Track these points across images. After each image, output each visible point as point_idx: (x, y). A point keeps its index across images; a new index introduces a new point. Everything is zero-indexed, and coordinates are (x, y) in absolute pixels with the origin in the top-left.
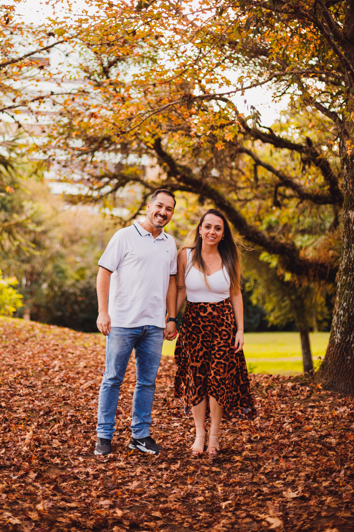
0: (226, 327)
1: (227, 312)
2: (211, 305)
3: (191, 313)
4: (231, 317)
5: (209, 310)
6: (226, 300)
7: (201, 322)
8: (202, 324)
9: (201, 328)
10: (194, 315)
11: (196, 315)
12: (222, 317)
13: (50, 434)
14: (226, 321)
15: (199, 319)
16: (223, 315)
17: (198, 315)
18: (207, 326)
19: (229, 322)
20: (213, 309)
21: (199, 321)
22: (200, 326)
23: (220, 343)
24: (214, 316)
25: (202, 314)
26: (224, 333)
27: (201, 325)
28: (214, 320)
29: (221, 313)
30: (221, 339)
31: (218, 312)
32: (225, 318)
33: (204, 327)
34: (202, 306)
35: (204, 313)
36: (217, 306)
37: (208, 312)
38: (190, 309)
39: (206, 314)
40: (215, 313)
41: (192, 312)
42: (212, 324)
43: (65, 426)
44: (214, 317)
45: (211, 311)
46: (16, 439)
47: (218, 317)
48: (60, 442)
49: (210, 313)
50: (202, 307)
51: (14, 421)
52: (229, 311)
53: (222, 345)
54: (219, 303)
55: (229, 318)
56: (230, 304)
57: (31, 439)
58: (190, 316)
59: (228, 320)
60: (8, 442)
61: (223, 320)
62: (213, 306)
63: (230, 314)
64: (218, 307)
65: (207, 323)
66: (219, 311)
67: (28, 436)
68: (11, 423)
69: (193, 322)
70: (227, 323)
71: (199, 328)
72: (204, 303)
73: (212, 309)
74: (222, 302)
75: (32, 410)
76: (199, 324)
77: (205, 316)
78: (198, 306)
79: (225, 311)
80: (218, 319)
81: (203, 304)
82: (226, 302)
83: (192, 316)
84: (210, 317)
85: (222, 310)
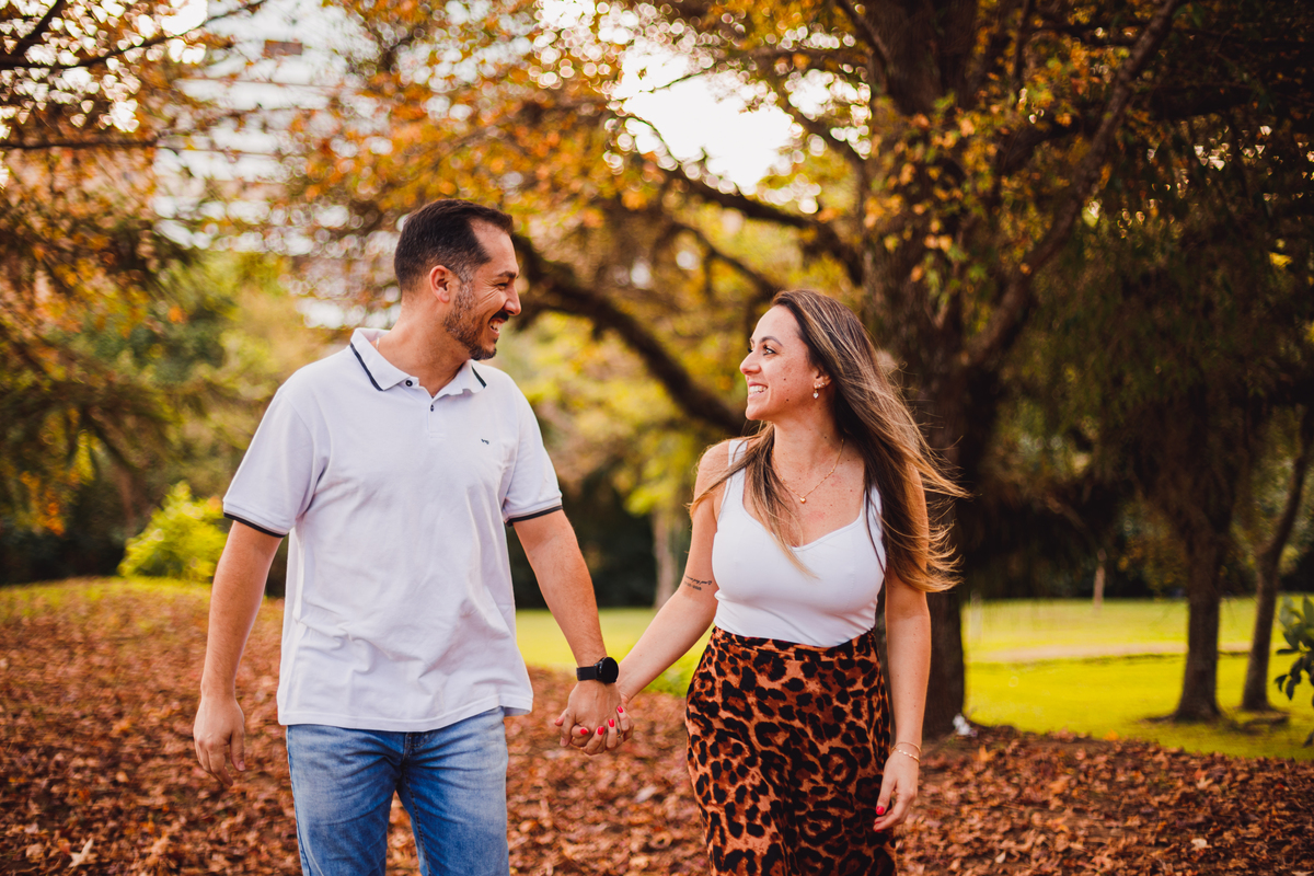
0: (846, 739)
1: (859, 686)
2: (801, 653)
3: (721, 673)
4: (870, 703)
5: (794, 670)
6: (862, 638)
7: (756, 711)
8: (759, 716)
9: (752, 733)
10: (734, 680)
11: (742, 683)
12: (836, 703)
13: (211, 842)
14: (850, 718)
15: (751, 699)
16: (843, 698)
17: (749, 682)
18: (774, 729)
19: (862, 723)
20: (809, 671)
21: (748, 706)
22: (751, 726)
23: (823, 791)
24: (810, 695)
25: (763, 681)
26: (837, 760)
27: (755, 721)
28: (806, 709)
29: (837, 688)
30: (828, 779)
31: (824, 685)
32: (847, 708)
33: (764, 731)
34: (770, 652)
35: (773, 678)
36: (824, 659)
37: (785, 679)
38: (721, 657)
39: (777, 685)
40: (813, 686)
41: (726, 667)
42: (797, 723)
43: (248, 823)
44: (806, 699)
45: (801, 676)
46: (129, 855)
47: (823, 701)
48: (228, 859)
49: (795, 684)
50: (765, 656)
51: (135, 815)
52: (866, 683)
53: (828, 797)
54: (831, 652)
55: (864, 709)
56: (873, 658)
57: (161, 856)
58: (719, 681)
59: (858, 715)
60: (109, 864)
61: (839, 714)
62: (811, 659)
63: (869, 695)
64: (829, 665)
65: (777, 719)
66: (830, 681)
67: (158, 846)
68: (129, 819)
69: (726, 707)
70: (851, 725)
71: (745, 729)
72: (776, 643)
73: (803, 668)
74: (846, 647)
75: (184, 789)
76: (749, 715)
77: (773, 692)
78: (754, 653)
79: (853, 682)
80: (821, 708)
81: (769, 646)
82: (859, 649)
83: (726, 684)
84: (791, 699)
85: (840, 678)
